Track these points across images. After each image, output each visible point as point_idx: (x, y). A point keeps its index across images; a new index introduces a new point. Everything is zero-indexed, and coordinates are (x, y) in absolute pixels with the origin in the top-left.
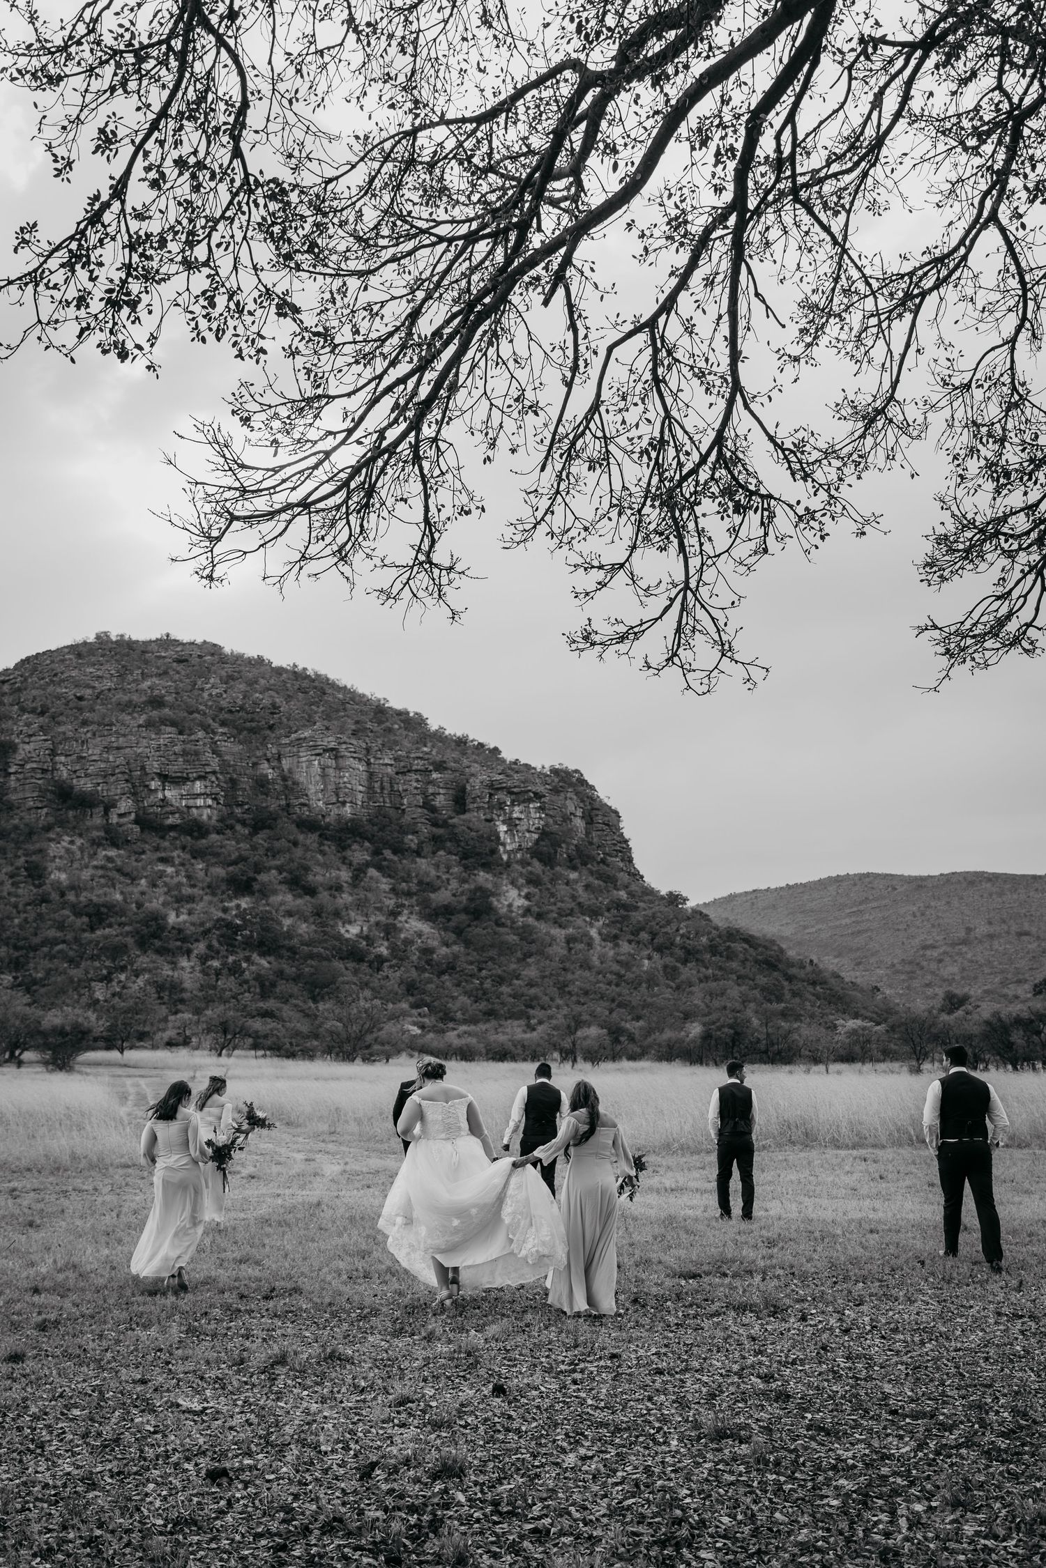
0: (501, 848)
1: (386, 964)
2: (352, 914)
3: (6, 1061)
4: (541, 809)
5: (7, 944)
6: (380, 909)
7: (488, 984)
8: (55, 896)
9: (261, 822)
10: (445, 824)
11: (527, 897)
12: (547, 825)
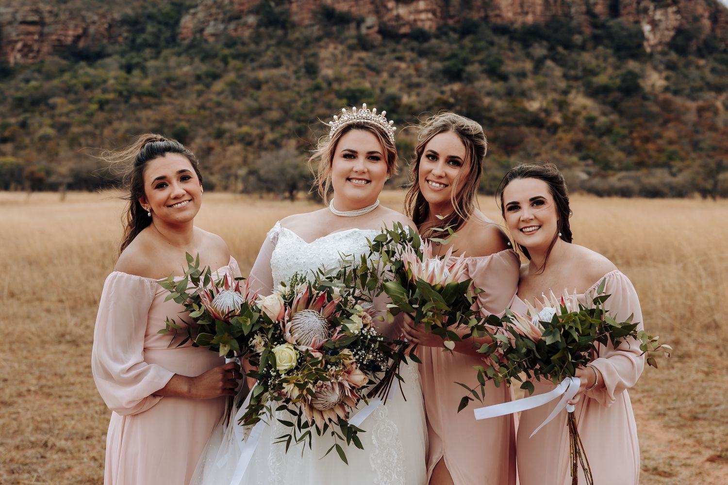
0: (645, 44)
1: (560, 130)
2: (535, 94)
3: (285, 198)
4: (678, 12)
5: (292, 118)
6: (555, 90)
7: (637, 143)
8: (324, 85)
9: (467, 29)
10: (603, 26)
11: (667, 78)
12: (681, 25)
